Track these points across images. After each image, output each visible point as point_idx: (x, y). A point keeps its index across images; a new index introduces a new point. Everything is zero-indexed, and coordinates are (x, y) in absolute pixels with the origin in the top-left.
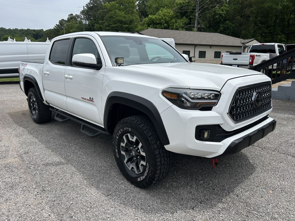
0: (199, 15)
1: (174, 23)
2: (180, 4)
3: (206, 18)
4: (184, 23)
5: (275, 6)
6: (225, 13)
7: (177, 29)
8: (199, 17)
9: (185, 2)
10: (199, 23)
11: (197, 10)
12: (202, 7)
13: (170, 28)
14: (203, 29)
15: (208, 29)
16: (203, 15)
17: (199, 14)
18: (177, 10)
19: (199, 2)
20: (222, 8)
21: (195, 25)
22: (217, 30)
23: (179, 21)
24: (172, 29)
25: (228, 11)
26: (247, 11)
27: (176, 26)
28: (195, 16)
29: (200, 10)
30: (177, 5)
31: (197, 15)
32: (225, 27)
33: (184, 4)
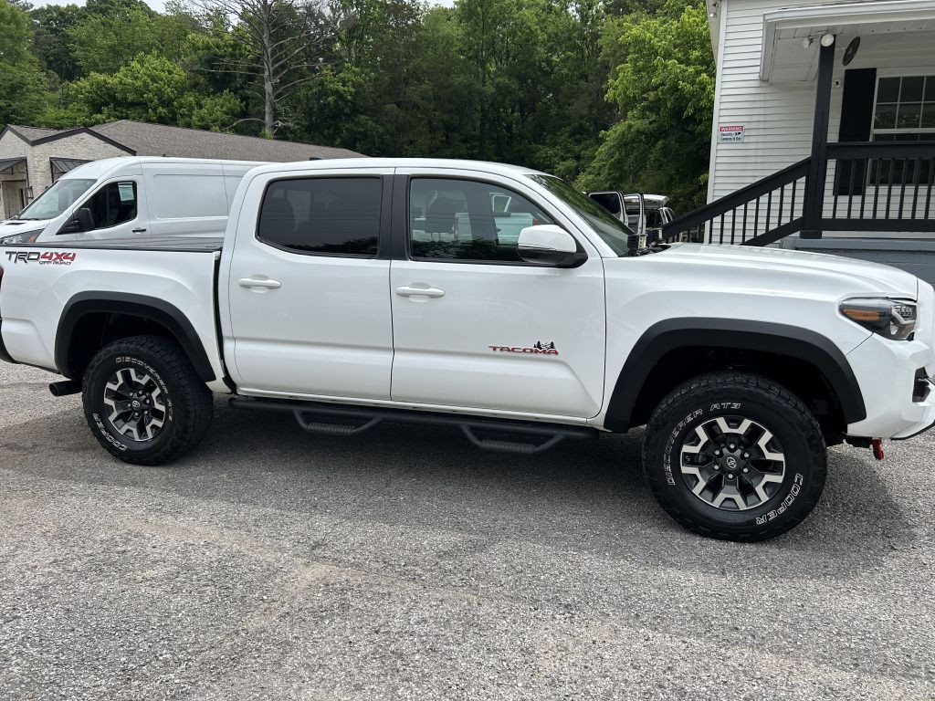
0: (274, 91)
1: (191, 109)
2: (207, 47)
3: (299, 101)
4: (225, 109)
5: (478, 86)
6: (353, 90)
7: (206, 128)
8: (277, 97)
9: (221, 43)
10: (276, 116)
11: (267, 73)
12: (283, 67)
13: (181, 121)
14: (293, 132)
15: (306, 135)
16: (286, 90)
17: (275, 87)
18: (196, 67)
19: (270, 50)
20: (342, 75)
21: (267, 118)
22: (335, 140)
23: (208, 102)
24: (188, 126)
25: (360, 85)
26: (412, 93)
27: (202, 119)
28: (263, 93)
29: (276, 72)
30: (195, 48)
31: (268, 87)
32: (358, 133)
33: (218, 47)
